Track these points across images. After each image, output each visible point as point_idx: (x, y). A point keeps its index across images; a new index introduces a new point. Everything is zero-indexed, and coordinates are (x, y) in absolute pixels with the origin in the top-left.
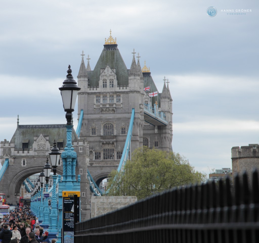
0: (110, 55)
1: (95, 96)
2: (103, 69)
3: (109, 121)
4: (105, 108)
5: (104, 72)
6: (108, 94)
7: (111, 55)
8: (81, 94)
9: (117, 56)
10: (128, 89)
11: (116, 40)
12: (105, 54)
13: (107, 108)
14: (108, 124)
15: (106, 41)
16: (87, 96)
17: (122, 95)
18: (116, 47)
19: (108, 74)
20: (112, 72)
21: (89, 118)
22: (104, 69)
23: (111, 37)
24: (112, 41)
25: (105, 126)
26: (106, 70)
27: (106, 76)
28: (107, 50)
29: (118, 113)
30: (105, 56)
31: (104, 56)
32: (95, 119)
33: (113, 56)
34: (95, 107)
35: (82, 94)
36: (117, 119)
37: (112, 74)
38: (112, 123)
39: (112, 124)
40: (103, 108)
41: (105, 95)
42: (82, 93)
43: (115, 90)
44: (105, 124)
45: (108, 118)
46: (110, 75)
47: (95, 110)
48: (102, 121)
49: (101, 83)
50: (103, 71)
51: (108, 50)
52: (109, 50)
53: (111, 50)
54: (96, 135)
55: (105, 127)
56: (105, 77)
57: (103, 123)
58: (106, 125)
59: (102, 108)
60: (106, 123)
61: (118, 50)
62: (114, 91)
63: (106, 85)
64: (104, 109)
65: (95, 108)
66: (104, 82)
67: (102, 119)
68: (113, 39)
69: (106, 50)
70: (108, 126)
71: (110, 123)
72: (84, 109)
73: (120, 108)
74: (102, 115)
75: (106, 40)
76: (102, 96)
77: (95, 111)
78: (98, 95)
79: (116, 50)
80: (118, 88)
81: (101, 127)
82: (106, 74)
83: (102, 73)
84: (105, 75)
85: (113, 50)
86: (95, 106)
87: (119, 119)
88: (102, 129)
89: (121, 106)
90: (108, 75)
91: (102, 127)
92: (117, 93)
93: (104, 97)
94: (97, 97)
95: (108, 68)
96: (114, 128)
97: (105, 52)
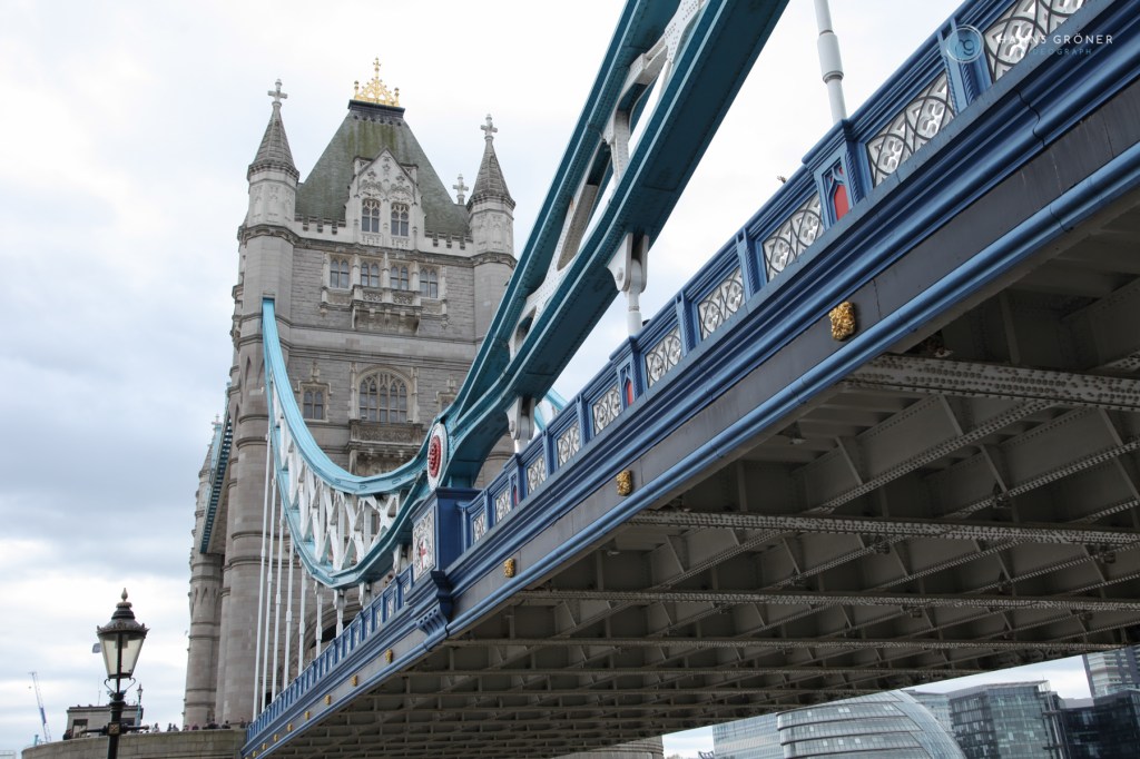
0: (379, 135)
1: (327, 257)
2: (368, 159)
3: (389, 366)
4: (377, 304)
5: (369, 171)
6: (386, 256)
7: (383, 137)
8: (268, 231)
9: (404, 143)
10: (470, 250)
11: (397, 95)
12: (356, 129)
13: (385, 306)
14: (384, 377)
15: (360, 90)
16: (290, 247)
17: (443, 270)
18: (401, 116)
19: (387, 180)
20: (404, 176)
21: (296, 341)
22: (372, 161)
23: (377, 81)
24: (382, 98)
25: (369, 384)
26: (377, 167)
27: (378, 186)
28: (365, 119)
29: (431, 338)
30: (356, 135)
31: (352, 133)
32: (325, 350)
33: (391, 141)
34: (325, 297)
35: (272, 235)
36: (425, 359)
37: (404, 186)
38: (399, 376)
39: (399, 381)
40: (367, 306)
41: (371, 258)
42: (272, 230)
43: (415, 244)
44: (369, 378)
45: (384, 350)
46: (395, 189)
47: (324, 310)
48: (353, 362)
49: (354, 210)
50: (366, 168)
51: (369, 119)
52: (373, 120)
53: (382, 122)
54: (327, 421)
55: (369, 390)
56: (372, 191)
57: (362, 372)
58: (373, 383)
59: (362, 303)
60: (373, 372)
61: (407, 126)
62: (410, 248)
63: (376, 221)
64: (372, 310)
65: (324, 305)
66: (365, 210)
67: (356, 353)
68: (388, 89)
69: (360, 118)
70: (383, 388)
71: (392, 377)
72: (276, 297)
73: (438, 319)
74: (355, 336)
75: (357, 88)
76: (357, 261)
77: (324, 315)
78: (341, 254)
79: (399, 124)
80: (430, 241)
81: (353, 387)
82: (377, 180)
83: (361, 173)
84: (375, 182)
85: (386, 122)
86: (325, 294)
87: (432, 362)
88: (353, 395)
89: (440, 310)
90: (386, 186)
91: (356, 384)
92: (427, 260)
93: (364, 265)
94: (334, 260)
95: (387, 160)
96: (409, 397)
97: (357, 122)
